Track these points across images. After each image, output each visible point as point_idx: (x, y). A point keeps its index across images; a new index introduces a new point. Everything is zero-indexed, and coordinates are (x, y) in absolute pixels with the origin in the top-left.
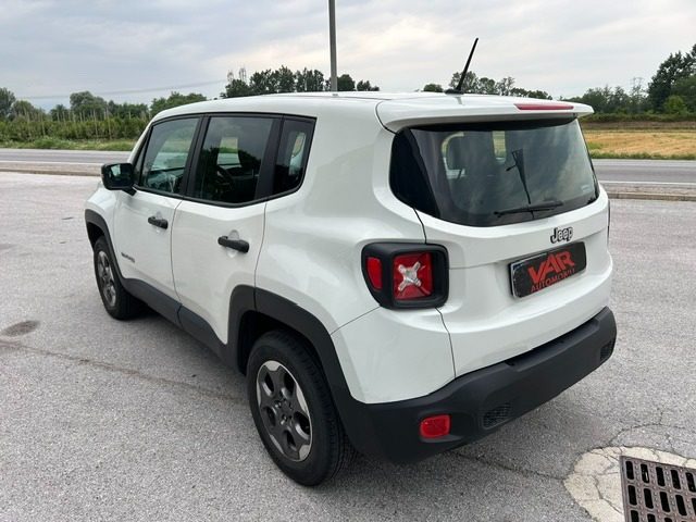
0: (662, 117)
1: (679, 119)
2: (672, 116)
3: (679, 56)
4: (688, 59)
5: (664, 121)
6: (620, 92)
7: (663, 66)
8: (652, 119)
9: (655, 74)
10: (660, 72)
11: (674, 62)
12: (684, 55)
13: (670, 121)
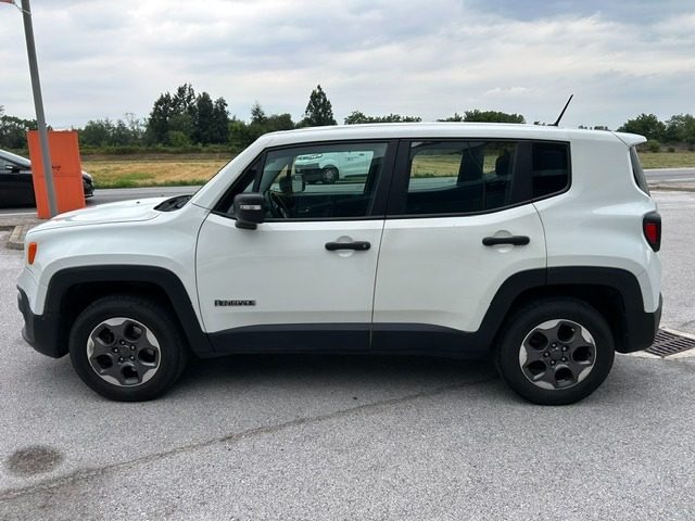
0: (171, 149)
1: (186, 152)
2: (180, 149)
3: (168, 96)
4: (176, 100)
5: (173, 153)
6: (122, 127)
7: (157, 104)
8: (164, 152)
9: (152, 111)
10: (156, 109)
11: (164, 101)
12: (172, 96)
13: (179, 153)
